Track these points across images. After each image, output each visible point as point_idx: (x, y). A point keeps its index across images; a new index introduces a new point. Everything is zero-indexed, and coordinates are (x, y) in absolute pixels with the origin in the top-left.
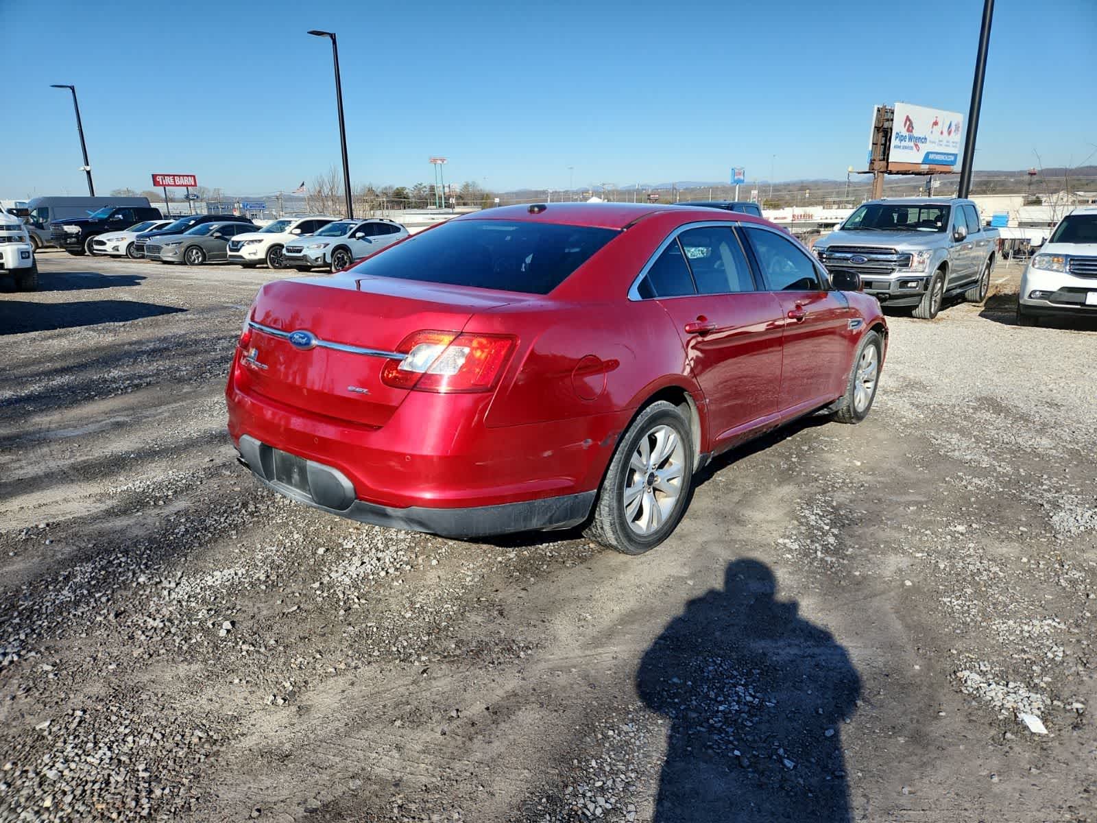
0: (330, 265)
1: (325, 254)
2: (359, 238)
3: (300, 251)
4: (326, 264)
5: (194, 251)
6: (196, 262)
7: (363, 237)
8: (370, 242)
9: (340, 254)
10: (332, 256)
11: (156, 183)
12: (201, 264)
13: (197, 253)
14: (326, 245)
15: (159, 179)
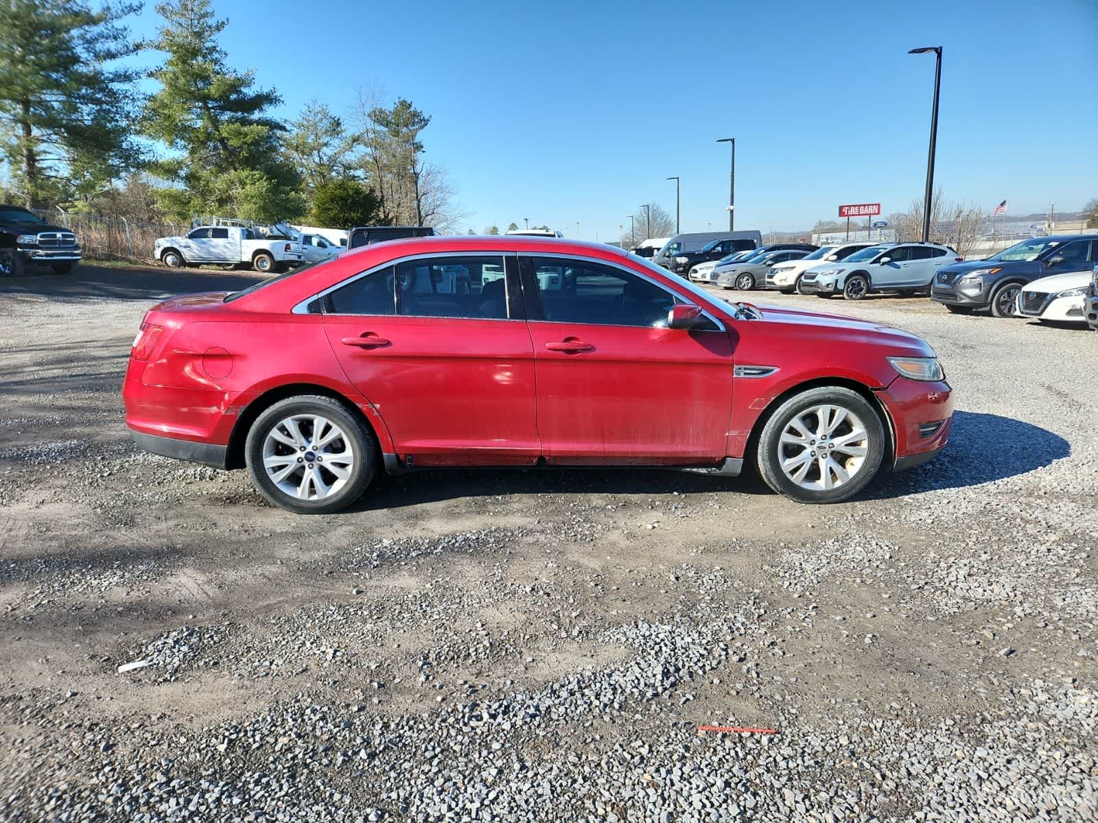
0: (841, 292)
1: (837, 280)
2: (884, 264)
3: (813, 277)
4: (837, 291)
5: (746, 278)
6: (745, 288)
7: (889, 262)
8: (898, 267)
9: (856, 280)
10: (845, 282)
11: (841, 214)
12: (750, 289)
13: (748, 280)
14: (840, 271)
15: (845, 210)
